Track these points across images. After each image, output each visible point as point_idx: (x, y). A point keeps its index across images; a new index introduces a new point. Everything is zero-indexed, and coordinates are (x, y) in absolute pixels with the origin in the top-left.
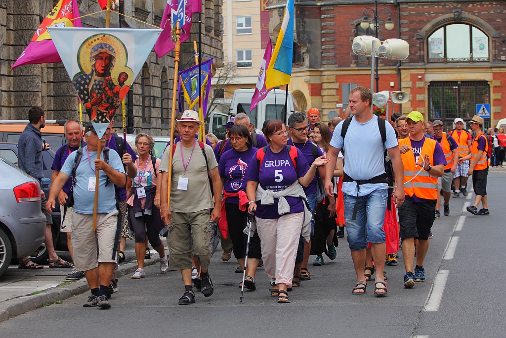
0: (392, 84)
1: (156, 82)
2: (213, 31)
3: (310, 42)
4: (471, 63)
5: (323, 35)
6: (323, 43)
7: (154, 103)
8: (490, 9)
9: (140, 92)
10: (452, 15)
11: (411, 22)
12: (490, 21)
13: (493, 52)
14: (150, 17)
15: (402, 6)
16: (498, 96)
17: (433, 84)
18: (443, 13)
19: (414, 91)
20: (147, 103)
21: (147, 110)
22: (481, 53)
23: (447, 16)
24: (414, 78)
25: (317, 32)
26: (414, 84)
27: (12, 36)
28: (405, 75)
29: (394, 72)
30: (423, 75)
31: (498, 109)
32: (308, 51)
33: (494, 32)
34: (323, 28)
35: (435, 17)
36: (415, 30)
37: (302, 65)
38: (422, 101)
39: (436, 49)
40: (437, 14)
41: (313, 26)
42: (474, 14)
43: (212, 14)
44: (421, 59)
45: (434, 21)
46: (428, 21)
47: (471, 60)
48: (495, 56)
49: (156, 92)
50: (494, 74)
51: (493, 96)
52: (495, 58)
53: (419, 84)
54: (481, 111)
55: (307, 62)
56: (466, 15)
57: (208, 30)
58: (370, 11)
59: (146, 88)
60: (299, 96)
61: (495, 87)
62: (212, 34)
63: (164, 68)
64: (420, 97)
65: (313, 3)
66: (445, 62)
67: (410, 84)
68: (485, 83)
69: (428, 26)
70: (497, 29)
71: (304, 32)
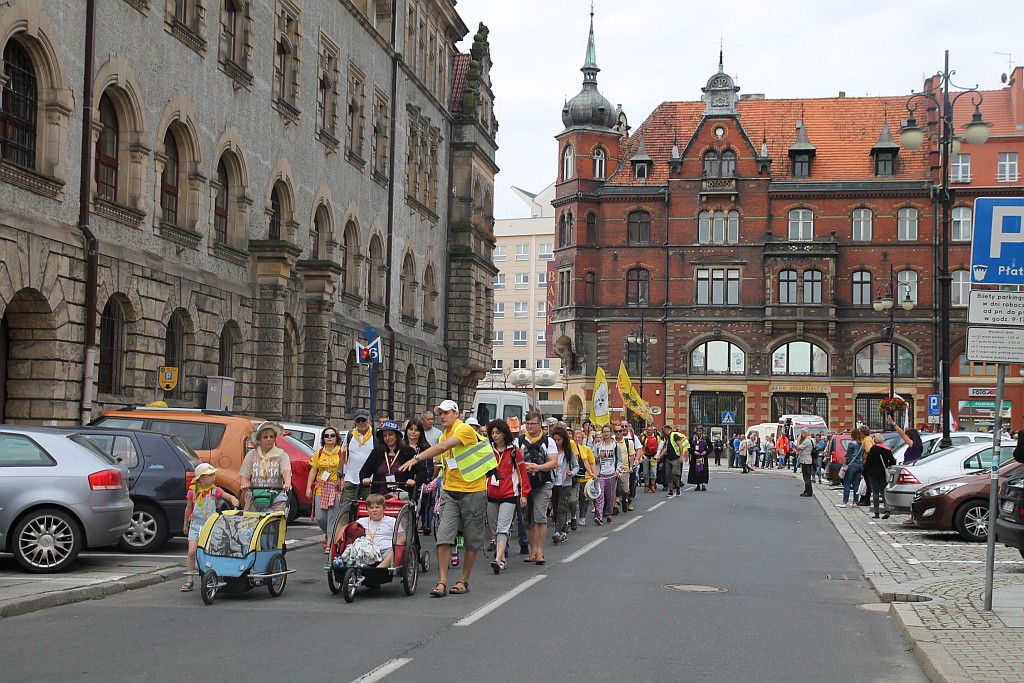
0: (658, 392)
1: (423, 382)
2: (482, 340)
3: (587, 353)
4: (728, 375)
5: (599, 347)
6: (598, 355)
7: (419, 401)
8: (747, 329)
9: (404, 390)
10: (713, 333)
11: (677, 338)
12: (746, 339)
13: (748, 367)
14: (418, 324)
15: (668, 324)
16: (752, 406)
17: (694, 393)
18: (705, 332)
19: (677, 398)
20: (411, 401)
21: (411, 406)
22: (739, 368)
23: (708, 334)
24: (677, 388)
25: (594, 345)
26: (677, 393)
27: (257, 333)
28: (669, 384)
29: (660, 382)
30: (685, 385)
31: (752, 417)
32: (585, 361)
33: (750, 349)
34: (598, 341)
35: (697, 335)
36: (680, 346)
37: (580, 373)
38: (685, 408)
39: (698, 363)
40: (699, 332)
41: (591, 340)
42: (732, 333)
43: (482, 324)
44: (684, 371)
45: (696, 338)
46: (691, 338)
47: (729, 373)
48: (750, 370)
49: (423, 391)
50: (749, 386)
51: (747, 406)
52: (749, 372)
53: (682, 393)
54: (726, 418)
55: (584, 371)
56: (725, 333)
57: (477, 338)
58: (637, 327)
59: (411, 387)
60: (576, 400)
61: (750, 397)
62: (482, 341)
63: (432, 369)
64: (681, 405)
65: (587, 319)
66: (707, 374)
67: (673, 393)
68: (740, 394)
69: (691, 342)
70: (752, 347)
71: (582, 344)
